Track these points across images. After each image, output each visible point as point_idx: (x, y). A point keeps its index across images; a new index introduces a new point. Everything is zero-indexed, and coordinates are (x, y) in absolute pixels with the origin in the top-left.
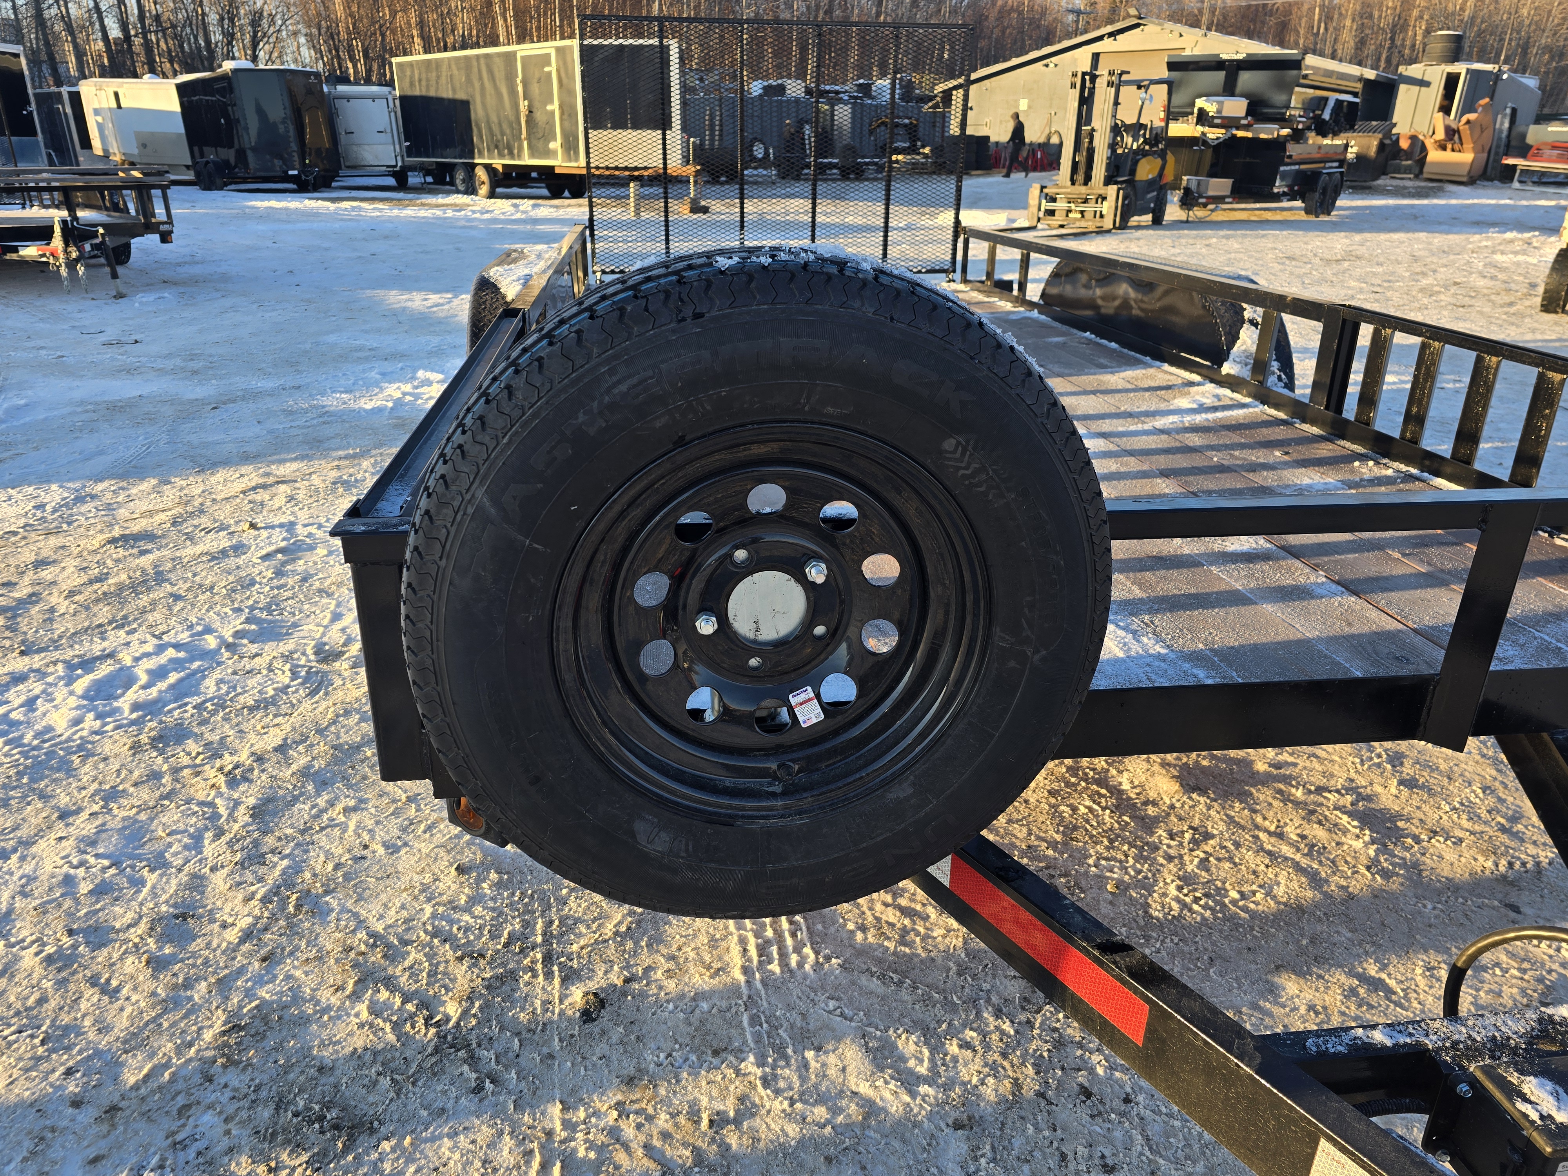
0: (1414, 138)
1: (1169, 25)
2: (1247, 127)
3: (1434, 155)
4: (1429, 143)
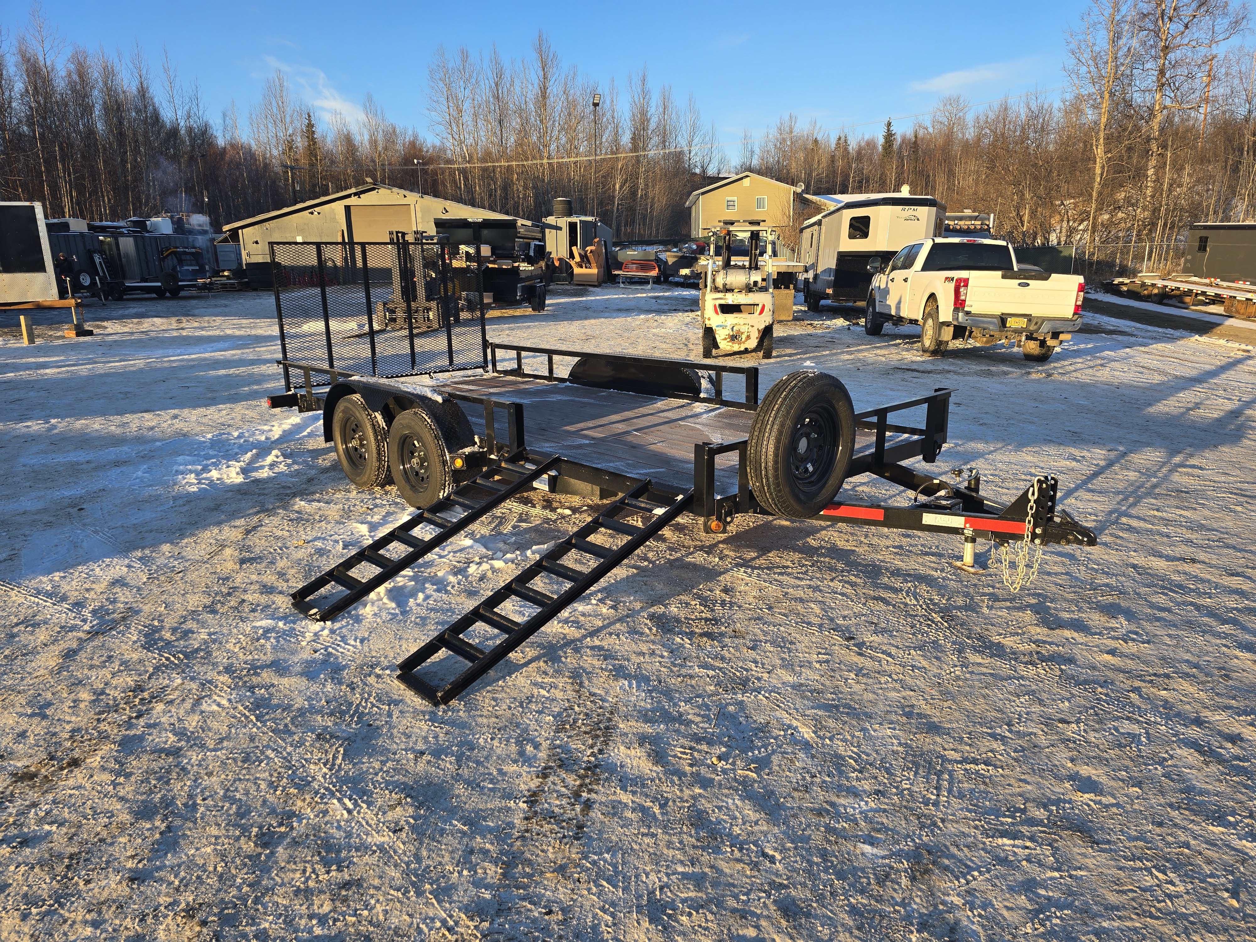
0: (560, 260)
1: (395, 190)
2: (493, 262)
3: (577, 270)
4: (572, 263)
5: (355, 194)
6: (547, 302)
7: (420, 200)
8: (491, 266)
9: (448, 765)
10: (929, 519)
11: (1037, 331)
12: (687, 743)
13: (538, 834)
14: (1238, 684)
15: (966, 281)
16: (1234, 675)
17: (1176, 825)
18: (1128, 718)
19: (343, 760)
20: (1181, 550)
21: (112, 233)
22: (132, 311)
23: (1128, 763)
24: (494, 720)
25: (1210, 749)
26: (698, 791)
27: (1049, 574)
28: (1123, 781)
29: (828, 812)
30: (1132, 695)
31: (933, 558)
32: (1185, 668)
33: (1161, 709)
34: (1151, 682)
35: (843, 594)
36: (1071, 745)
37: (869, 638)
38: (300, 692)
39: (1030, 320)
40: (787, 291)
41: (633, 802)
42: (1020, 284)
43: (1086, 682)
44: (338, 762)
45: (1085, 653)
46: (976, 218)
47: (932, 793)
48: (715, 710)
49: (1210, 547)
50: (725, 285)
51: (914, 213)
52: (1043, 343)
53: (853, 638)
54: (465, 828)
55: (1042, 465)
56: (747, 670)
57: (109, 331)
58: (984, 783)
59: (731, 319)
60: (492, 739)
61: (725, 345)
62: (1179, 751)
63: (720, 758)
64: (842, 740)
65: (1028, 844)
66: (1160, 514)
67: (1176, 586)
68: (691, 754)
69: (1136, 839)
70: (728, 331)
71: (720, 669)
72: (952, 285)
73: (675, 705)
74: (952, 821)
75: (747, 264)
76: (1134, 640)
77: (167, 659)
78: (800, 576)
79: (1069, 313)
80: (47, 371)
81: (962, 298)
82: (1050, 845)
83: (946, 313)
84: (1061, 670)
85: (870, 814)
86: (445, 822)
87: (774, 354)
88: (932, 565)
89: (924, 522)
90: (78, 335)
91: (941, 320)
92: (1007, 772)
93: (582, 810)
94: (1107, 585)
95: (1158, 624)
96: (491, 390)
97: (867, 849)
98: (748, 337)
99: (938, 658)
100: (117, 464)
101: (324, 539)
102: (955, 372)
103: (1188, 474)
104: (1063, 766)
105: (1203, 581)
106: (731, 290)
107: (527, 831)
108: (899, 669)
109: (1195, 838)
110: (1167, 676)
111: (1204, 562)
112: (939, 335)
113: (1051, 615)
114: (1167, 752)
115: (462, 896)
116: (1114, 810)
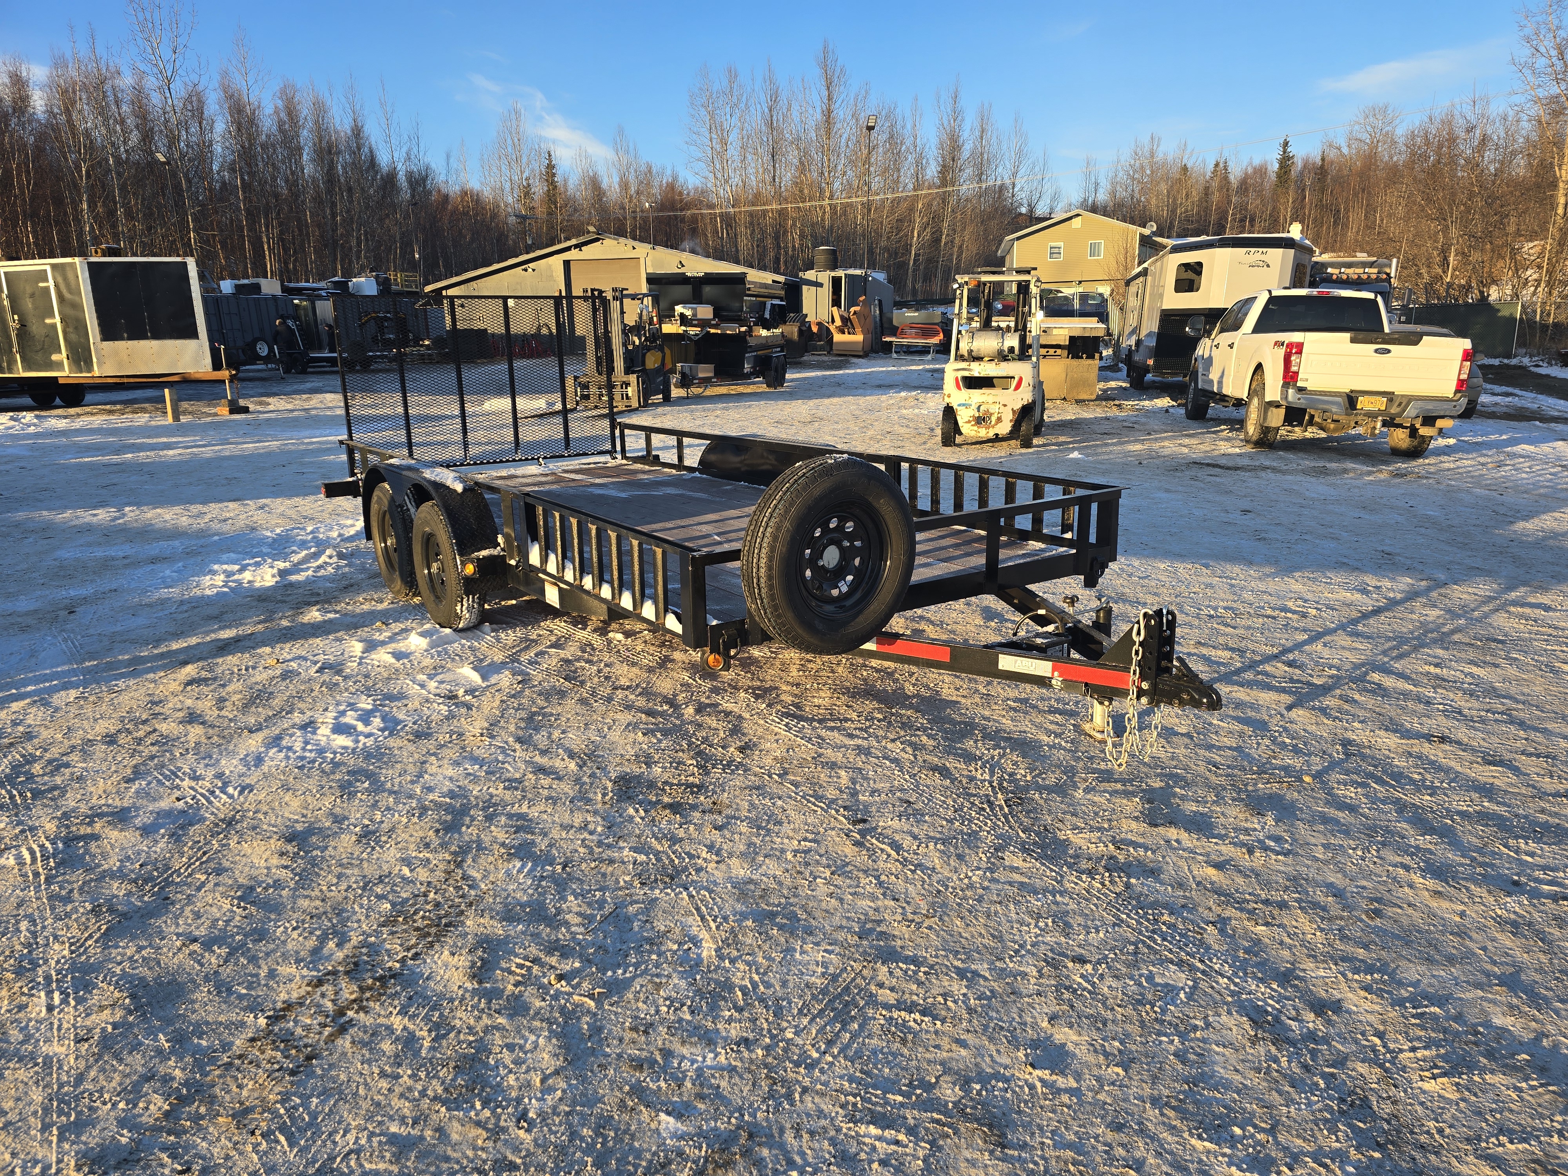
1: (622, 240)
3: (838, 337)
4: (832, 328)
5: (576, 246)
6: (787, 376)
7: (651, 252)
8: (712, 331)
9: (213, 960)
10: (1007, 662)
11: (1400, 415)
12: (534, 951)
13: (251, 1063)
14: (1387, 925)
15: (1300, 347)
16: (1390, 911)
17: (1142, 1132)
18: (1180, 963)
19: (96, 942)
20: (1438, 723)
21: (308, 295)
22: (309, 385)
23: (1134, 1029)
24: (318, 903)
25: (1277, 1019)
26: (502, 1020)
27: (1210, 747)
28: (1106, 1055)
29: (653, 1063)
30: (1210, 928)
31: (1059, 718)
32: (1319, 896)
33: (1241, 954)
34: (1252, 912)
35: (895, 761)
36: (1067, 996)
37: (889, 823)
38: (122, 849)
39: (1390, 400)
40: (1090, 361)
41: (405, 1028)
42: (1376, 351)
43: (1154, 905)
44: (90, 942)
45: (1183, 864)
46: (1371, 265)
47: (817, 1051)
48: (608, 909)
49: (1483, 721)
50: (970, 352)
51: (1263, 257)
52: (1413, 432)
53: (864, 821)
54: (167, 1045)
55: (1309, 596)
56: (691, 856)
57: (271, 408)
58: (904, 1041)
59: (977, 396)
60: (294, 929)
61: (968, 430)
62: (1224, 1018)
63: (560, 978)
64: (748, 963)
65: (901, 1137)
66: (1438, 671)
67: (1393, 776)
68: (529, 969)
69: (1070, 1146)
70: (972, 412)
71: (657, 854)
72: (1282, 352)
73: (564, 899)
74: (817, 1093)
75: (1012, 324)
76: (1266, 849)
77: (12, 797)
78: (858, 732)
79: (1448, 389)
80: (171, 452)
81: (1294, 369)
82: (932, 1143)
83: (1273, 390)
84: (1128, 886)
85: (708, 1072)
86: (148, 1034)
87: (1035, 441)
88: (1052, 727)
89: (1000, 667)
90: (232, 412)
91: (1267, 399)
92: (947, 1027)
93: (331, 1035)
94: (1286, 769)
95: (1321, 827)
96: (598, 481)
97: (667, 1122)
98: (999, 420)
99: (960, 857)
100: (153, 561)
101: (305, 659)
102: (1274, 470)
103: (1522, 616)
104: (1035, 1025)
105: (1439, 768)
106: (979, 359)
107: (240, 1057)
108: (895, 867)
109: (1159, 1154)
110: (1283, 905)
111: (1459, 743)
112: (1265, 419)
113: (1168, 805)
114: (1206, 1018)
115: (92, 1138)
116: (1065, 1098)
